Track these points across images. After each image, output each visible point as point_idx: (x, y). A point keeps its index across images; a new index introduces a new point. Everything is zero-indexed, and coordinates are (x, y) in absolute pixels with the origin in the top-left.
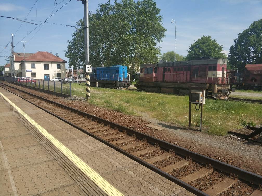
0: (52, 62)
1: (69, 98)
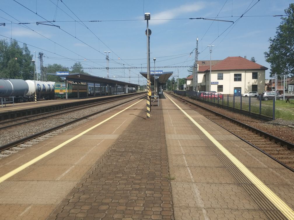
0: (246, 70)
1: (271, 122)
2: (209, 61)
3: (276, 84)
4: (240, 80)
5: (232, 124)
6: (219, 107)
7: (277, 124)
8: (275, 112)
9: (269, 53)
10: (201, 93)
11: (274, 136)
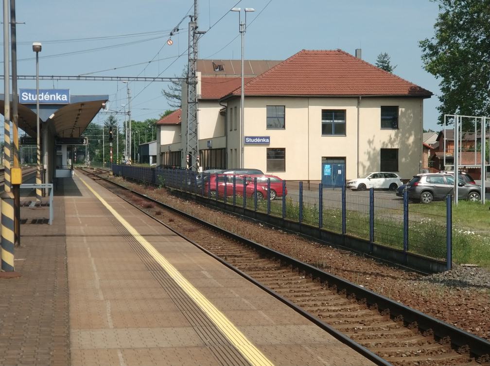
0: (362, 99)
1: (441, 276)
2: (237, 63)
3: (457, 146)
4: (341, 130)
5: (312, 286)
6: (270, 227)
7: (460, 281)
8: (454, 242)
9: (435, 42)
10: (210, 176)
11: (448, 323)
